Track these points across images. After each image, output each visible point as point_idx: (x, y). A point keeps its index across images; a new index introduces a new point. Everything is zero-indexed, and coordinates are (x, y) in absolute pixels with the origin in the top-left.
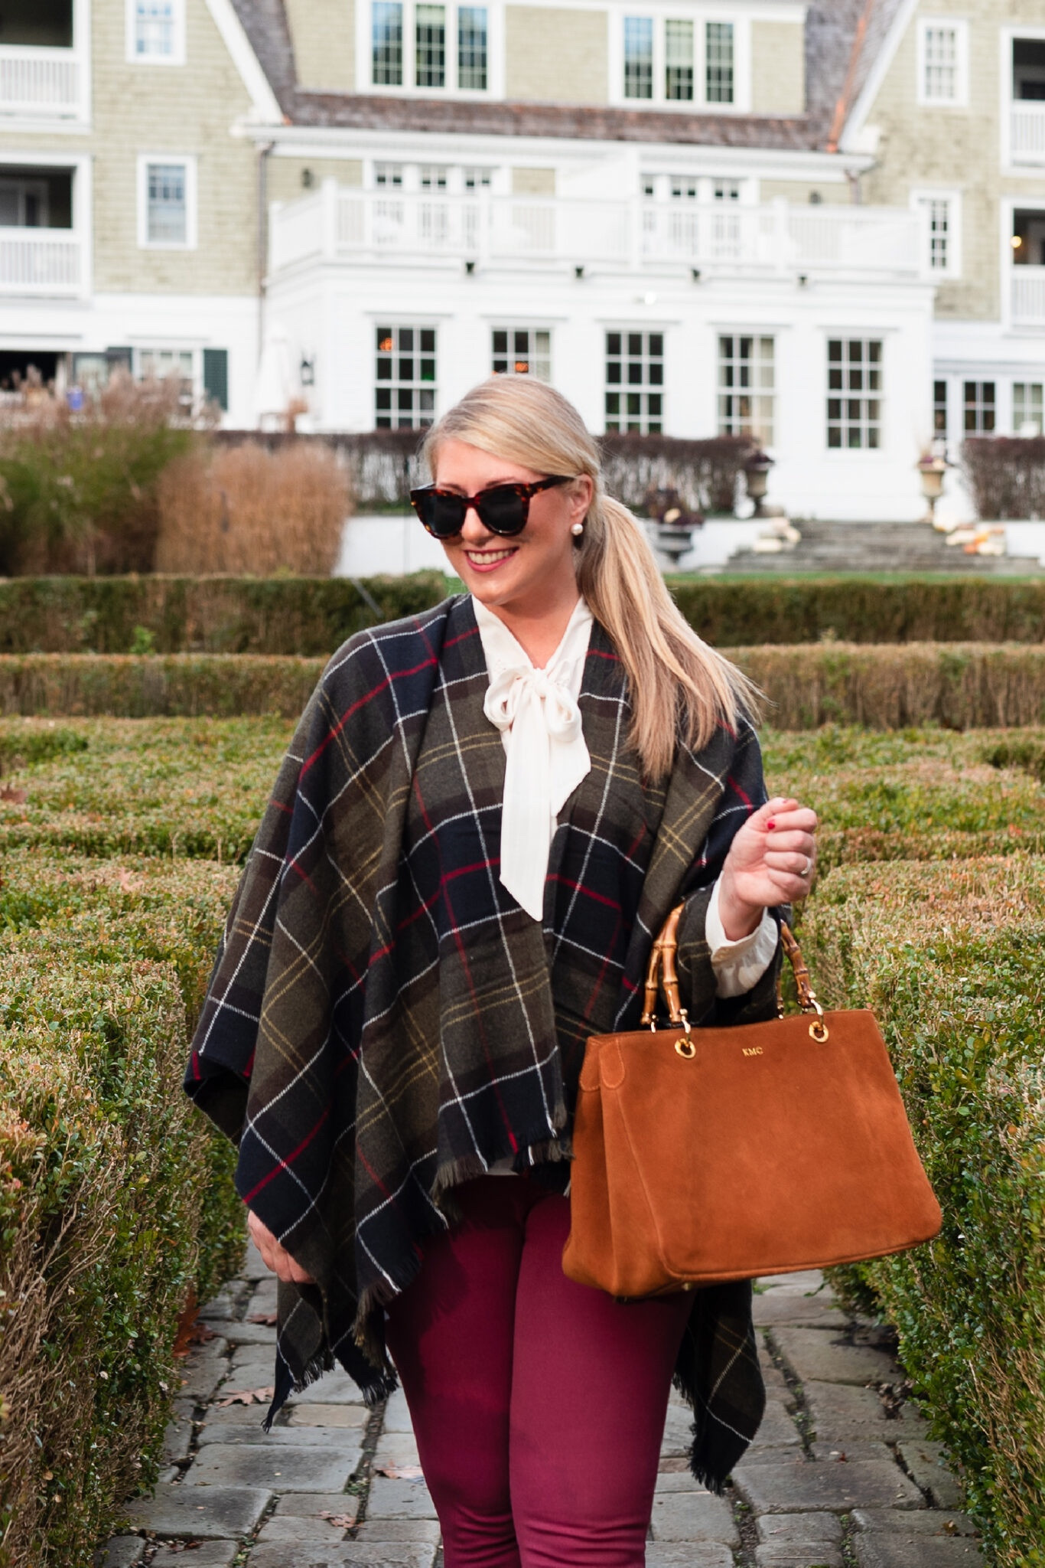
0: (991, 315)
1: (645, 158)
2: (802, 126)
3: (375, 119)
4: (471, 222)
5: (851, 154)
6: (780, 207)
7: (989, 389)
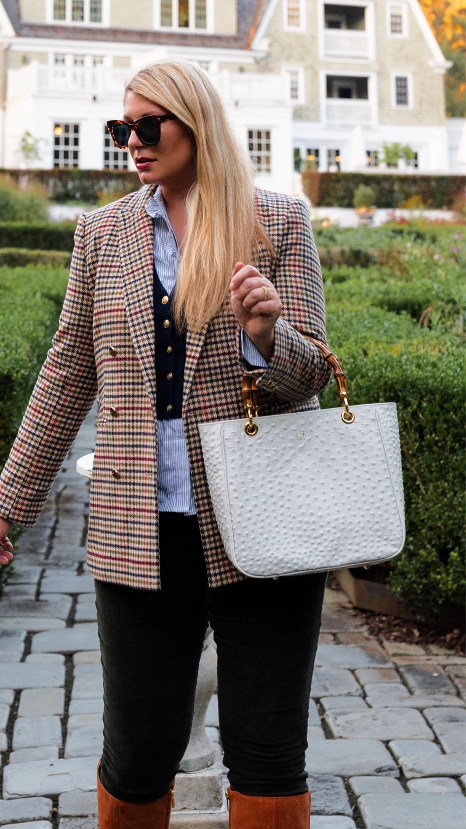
0: (317, 119)
1: (169, 52)
2: (236, 39)
3: (54, 34)
4: (94, 78)
5: (257, 51)
6: (226, 73)
7: (317, 153)
